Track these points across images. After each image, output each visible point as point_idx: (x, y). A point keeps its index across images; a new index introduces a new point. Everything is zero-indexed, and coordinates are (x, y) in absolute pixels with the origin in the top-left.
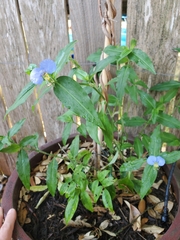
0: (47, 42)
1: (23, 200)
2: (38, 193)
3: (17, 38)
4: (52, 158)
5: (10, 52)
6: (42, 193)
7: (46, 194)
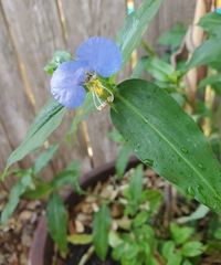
0: (93, 17)
1: (59, 256)
2: (79, 246)
3: (48, 11)
4: (100, 191)
5: (39, 35)
6: (86, 247)
7: (91, 250)
